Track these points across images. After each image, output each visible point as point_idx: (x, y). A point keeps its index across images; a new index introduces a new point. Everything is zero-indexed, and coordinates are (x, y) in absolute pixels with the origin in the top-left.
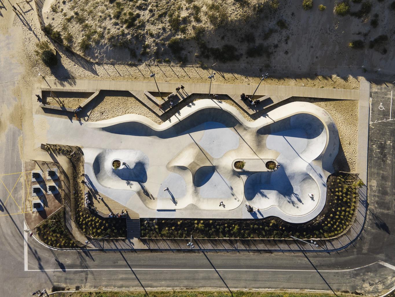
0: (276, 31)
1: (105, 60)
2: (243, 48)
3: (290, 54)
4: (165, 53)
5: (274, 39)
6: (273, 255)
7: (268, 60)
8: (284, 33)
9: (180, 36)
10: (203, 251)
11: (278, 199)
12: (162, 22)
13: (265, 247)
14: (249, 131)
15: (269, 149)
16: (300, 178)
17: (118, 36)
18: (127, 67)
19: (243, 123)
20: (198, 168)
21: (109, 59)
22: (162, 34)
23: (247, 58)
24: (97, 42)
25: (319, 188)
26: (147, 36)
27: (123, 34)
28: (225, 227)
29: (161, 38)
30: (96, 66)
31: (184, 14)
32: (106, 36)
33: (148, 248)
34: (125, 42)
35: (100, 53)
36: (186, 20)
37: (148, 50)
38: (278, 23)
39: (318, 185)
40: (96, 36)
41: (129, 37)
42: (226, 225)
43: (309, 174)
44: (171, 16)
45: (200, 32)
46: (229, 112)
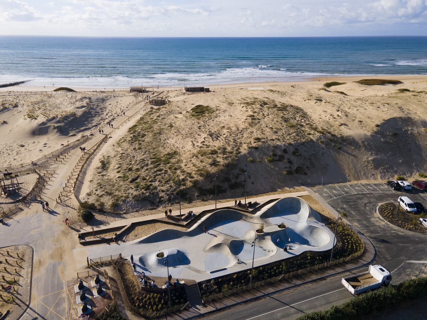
0: (241, 174)
1: (131, 210)
3: (255, 184)
4: (175, 198)
5: (242, 178)
6: (328, 280)
7: (244, 189)
8: (246, 174)
9: (182, 187)
10: (268, 295)
12: (168, 184)
14: (255, 219)
16: (308, 233)
17: (139, 195)
18: (149, 211)
20: (230, 241)
21: (133, 209)
22: (170, 189)
23: (230, 190)
24: (124, 201)
25: (324, 229)
26: (160, 193)
27: (143, 193)
29: (170, 191)
30: (124, 215)
31: (182, 177)
32: (131, 197)
33: (215, 309)
34: (145, 197)
35: (126, 207)
36: (183, 180)
37: (162, 199)
38: (240, 170)
40: (123, 198)
41: (147, 194)
42: (275, 268)
43: (311, 226)
44: (173, 180)
45: (196, 183)
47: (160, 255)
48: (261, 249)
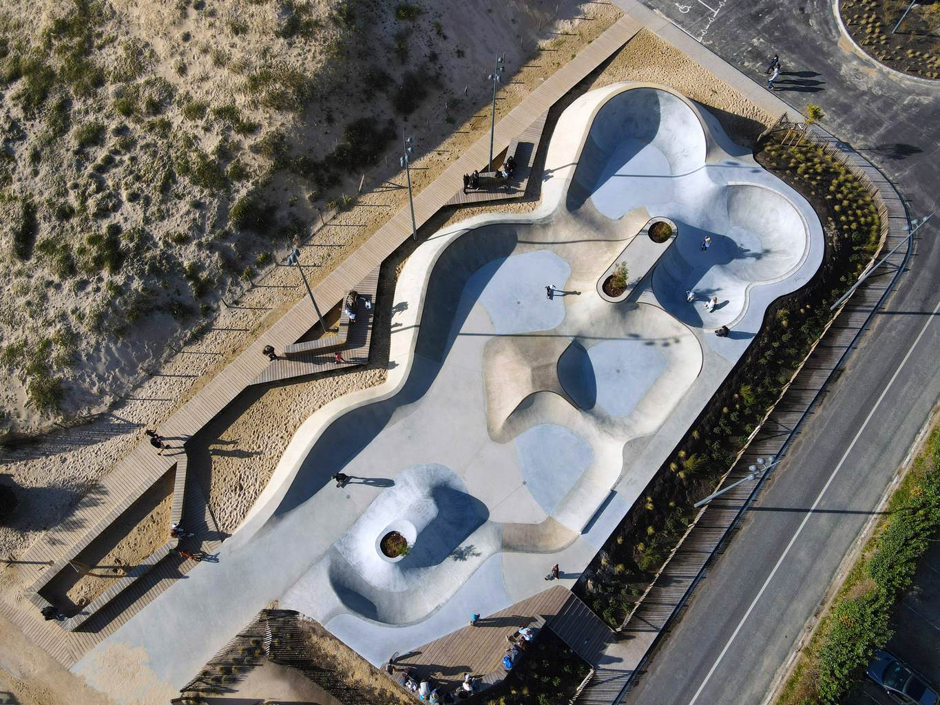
0: (409, 32)
1: (127, 381)
2: (383, 108)
3: (468, 52)
4: (245, 249)
5: (419, 48)
6: (848, 372)
7: (445, 93)
8: (424, 23)
9: (243, 190)
10: (747, 507)
11: (735, 277)
12: (180, 197)
13: (822, 372)
14: (554, 223)
15: (620, 219)
16: (720, 211)
17: (110, 304)
18: (194, 348)
19: (530, 221)
20: (553, 371)
21: (132, 371)
22: (203, 217)
23: (406, 120)
24: (73, 360)
25: (769, 188)
26: (175, 250)
27: (118, 291)
28: (727, 416)
29: (208, 228)
30: (117, 413)
31: (210, 144)
32: (83, 329)
33: (655, 635)
34: (137, 302)
35: (101, 378)
36: (224, 152)
37: (204, 275)
38: (398, 16)
39: (761, 186)
40: (58, 351)
41: (137, 284)
42: (725, 410)
43: (728, 186)
44: (186, 170)
45: (277, 147)
46: (485, 223)
47: (390, 543)
48: (638, 344)
